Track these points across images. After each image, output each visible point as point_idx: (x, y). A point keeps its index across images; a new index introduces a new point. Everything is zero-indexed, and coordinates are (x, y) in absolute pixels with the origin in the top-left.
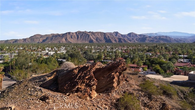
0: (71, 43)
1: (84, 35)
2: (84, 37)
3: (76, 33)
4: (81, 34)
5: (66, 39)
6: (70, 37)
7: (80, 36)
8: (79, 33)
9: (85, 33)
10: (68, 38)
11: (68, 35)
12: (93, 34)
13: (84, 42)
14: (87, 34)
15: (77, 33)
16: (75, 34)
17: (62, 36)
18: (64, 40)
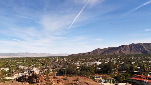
0: (124, 54)
1: (137, 47)
2: (137, 49)
3: (129, 45)
4: (134, 46)
5: (120, 51)
6: (124, 49)
7: (133, 48)
8: (133, 45)
9: (139, 45)
10: (121, 50)
11: (122, 48)
12: (148, 45)
13: (137, 53)
14: (141, 46)
15: (131, 45)
16: (128, 47)
17: (117, 49)
18: (118, 52)
